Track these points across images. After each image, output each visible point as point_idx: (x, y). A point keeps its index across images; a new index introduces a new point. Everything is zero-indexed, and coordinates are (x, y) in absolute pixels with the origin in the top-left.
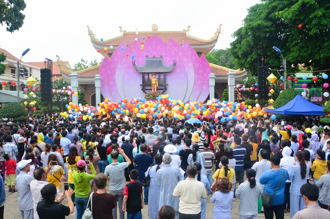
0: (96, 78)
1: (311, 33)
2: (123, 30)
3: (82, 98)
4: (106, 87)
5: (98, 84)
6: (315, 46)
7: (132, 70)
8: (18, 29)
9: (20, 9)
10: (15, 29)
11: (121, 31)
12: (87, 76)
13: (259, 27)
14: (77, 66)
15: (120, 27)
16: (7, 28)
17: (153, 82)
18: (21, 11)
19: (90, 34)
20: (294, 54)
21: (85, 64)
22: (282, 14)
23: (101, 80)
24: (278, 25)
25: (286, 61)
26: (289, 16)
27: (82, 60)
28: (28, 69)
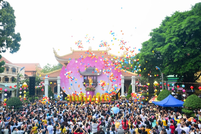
0: (58, 78)
1: (175, 61)
2: (72, 49)
3: (50, 90)
4: (63, 83)
5: (59, 82)
6: (177, 66)
7: (78, 74)
8: (16, 52)
9: (18, 41)
10: (14, 52)
11: (71, 50)
12: (52, 76)
13: (148, 56)
14: (45, 67)
15: (71, 48)
16: (10, 52)
17: (90, 81)
18: (19, 43)
19: (55, 52)
20: (167, 70)
21: (49, 66)
22: (160, 50)
23: (61, 80)
24: (158, 54)
25: (163, 74)
26: (163, 52)
27: (48, 64)
28: (16, 68)
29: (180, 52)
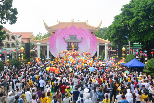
0: (47, 44)
1: (140, 31)
2: (58, 21)
3: (42, 53)
4: (52, 48)
5: (48, 47)
6: (142, 35)
7: (63, 41)
8: (14, 23)
9: (16, 15)
10: (13, 23)
11: (58, 22)
12: (43, 43)
13: (119, 27)
14: (37, 36)
15: (57, 20)
16: (10, 23)
17: (72, 47)
18: (16, 16)
19: (45, 24)
20: (133, 39)
21: (41, 35)
22: (129, 22)
23: (50, 45)
24: (127, 26)
25: (130, 42)
26: (131, 24)
27: (39, 33)
28: (15, 36)
29: (145, 24)
